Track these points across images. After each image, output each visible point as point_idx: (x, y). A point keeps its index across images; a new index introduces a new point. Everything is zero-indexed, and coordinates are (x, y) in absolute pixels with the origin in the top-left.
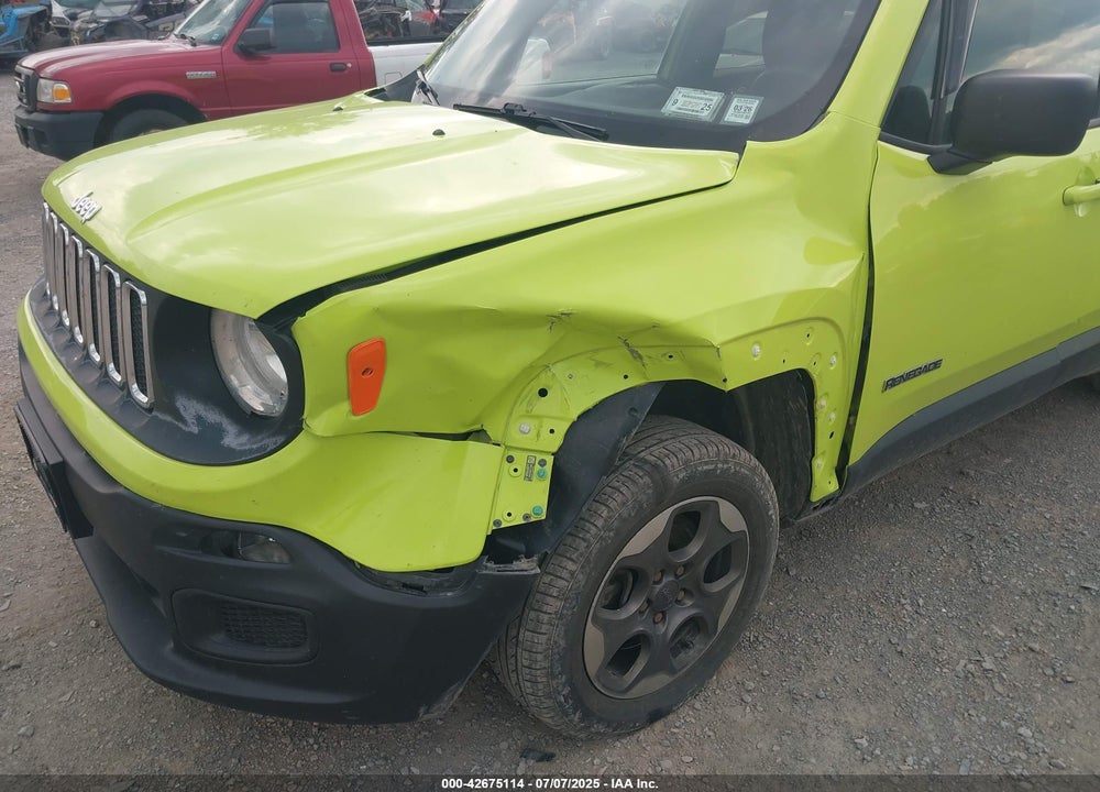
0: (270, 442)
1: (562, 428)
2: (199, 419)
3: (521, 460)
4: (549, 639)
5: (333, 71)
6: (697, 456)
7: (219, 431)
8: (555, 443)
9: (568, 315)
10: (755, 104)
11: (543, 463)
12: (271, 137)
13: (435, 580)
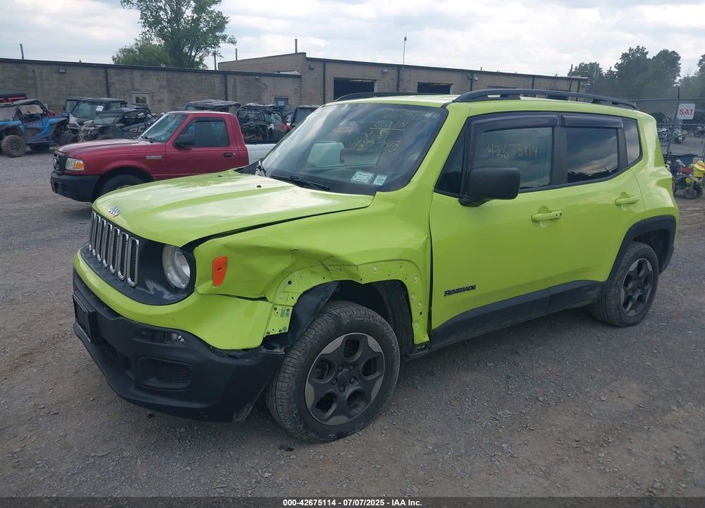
0: (182, 296)
1: (297, 297)
2: (155, 289)
3: (279, 309)
4: (289, 385)
5: (225, 156)
6: (355, 314)
7: (162, 294)
8: (294, 302)
9: (297, 250)
10: (385, 178)
11: (288, 310)
12: (189, 187)
13: (241, 353)
